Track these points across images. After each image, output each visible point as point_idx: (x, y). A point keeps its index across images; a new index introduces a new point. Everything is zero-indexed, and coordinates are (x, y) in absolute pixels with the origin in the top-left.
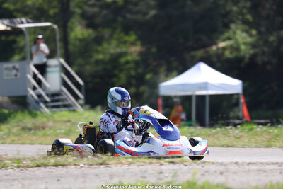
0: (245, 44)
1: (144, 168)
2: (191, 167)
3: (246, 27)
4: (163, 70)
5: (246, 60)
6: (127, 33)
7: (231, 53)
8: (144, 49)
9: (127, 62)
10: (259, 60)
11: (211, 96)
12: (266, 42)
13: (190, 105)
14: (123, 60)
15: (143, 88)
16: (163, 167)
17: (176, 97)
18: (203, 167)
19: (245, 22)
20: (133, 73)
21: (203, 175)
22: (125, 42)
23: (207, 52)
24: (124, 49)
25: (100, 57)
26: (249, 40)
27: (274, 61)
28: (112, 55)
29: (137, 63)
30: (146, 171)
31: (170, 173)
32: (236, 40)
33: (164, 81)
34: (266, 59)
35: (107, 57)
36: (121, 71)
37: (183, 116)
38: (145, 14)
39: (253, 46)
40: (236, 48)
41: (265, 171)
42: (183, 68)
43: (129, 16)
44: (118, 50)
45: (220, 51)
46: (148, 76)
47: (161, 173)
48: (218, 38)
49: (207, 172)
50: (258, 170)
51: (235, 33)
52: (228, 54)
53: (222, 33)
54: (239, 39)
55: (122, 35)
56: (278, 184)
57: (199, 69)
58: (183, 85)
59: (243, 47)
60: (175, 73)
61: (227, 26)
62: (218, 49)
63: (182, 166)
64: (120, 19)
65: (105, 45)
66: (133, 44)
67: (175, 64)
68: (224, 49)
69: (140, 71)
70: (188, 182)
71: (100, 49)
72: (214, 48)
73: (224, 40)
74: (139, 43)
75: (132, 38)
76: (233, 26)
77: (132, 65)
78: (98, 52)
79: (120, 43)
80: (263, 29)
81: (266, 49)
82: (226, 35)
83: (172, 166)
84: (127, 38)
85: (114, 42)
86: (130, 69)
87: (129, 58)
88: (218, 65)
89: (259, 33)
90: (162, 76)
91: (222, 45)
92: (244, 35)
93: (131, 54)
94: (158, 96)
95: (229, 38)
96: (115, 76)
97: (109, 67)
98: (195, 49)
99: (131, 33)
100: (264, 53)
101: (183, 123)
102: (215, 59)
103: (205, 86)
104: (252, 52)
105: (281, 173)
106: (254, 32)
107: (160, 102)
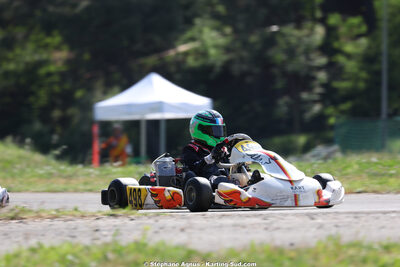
0: (216, 46)
1: (72, 224)
2: (139, 222)
3: (216, 23)
4: (99, 84)
5: (218, 70)
6: (49, 33)
7: (196, 59)
8: (72, 55)
9: (49, 74)
10: (236, 69)
11: (169, 121)
12: (245, 44)
13: (138, 133)
14: (43, 71)
15: (73, 111)
16: (100, 222)
17: (117, 122)
18: (157, 221)
19: (216, 16)
20: (57, 89)
21: (156, 232)
22: (46, 46)
23: (161, 59)
24: (44, 56)
25: (11, 66)
26: (222, 41)
27: (257, 70)
28: (27, 64)
29: (63, 75)
30: (75, 229)
31: (109, 230)
32: (203, 42)
33: (101, 101)
34: (245, 67)
35: (21, 67)
36: (41, 86)
37: (129, 150)
38: (74, 6)
39: (227, 49)
40: (202, 53)
41: (244, 227)
42: (128, 81)
43: (51, 9)
44: (37, 57)
45: (180, 58)
46: (79, 94)
47: (97, 230)
48: (176, 39)
49: (161, 228)
50: (235, 225)
51: (201, 32)
52: (191, 62)
53: (183, 31)
54: (208, 40)
55: (41, 36)
56: (261, 244)
57: (151, 83)
58: (129, 106)
59: (212, 52)
60: (116, 89)
61: (189, 22)
62: (178, 54)
63: (127, 220)
64: (38, 13)
65: (18, 51)
66: (58, 48)
67: (117, 76)
68: (186, 54)
69: (67, 86)
70: (137, 243)
71: (10, 55)
72: (171, 53)
73: (185, 42)
74: (66, 47)
75: (56, 39)
76: (198, 21)
77: (56, 78)
78: (9, 60)
79: (39, 47)
80: (241, 26)
81: (245, 54)
82: (189, 34)
83: (112, 221)
84: (49, 40)
85: (30, 46)
86: (52, 84)
87: (52, 68)
88: (178, 77)
89: (236, 31)
90: (98, 93)
91: (182, 48)
92: (214, 34)
93: (55, 62)
94: (92, 122)
95: (192, 39)
96: (33, 93)
97: (23, 81)
98: (146, 54)
99: (56, 32)
100: (242, 60)
101: (128, 160)
102: (173, 69)
103: (159, 106)
104: (225, 58)
105: (266, 229)
106: (228, 30)
107: (96, 130)
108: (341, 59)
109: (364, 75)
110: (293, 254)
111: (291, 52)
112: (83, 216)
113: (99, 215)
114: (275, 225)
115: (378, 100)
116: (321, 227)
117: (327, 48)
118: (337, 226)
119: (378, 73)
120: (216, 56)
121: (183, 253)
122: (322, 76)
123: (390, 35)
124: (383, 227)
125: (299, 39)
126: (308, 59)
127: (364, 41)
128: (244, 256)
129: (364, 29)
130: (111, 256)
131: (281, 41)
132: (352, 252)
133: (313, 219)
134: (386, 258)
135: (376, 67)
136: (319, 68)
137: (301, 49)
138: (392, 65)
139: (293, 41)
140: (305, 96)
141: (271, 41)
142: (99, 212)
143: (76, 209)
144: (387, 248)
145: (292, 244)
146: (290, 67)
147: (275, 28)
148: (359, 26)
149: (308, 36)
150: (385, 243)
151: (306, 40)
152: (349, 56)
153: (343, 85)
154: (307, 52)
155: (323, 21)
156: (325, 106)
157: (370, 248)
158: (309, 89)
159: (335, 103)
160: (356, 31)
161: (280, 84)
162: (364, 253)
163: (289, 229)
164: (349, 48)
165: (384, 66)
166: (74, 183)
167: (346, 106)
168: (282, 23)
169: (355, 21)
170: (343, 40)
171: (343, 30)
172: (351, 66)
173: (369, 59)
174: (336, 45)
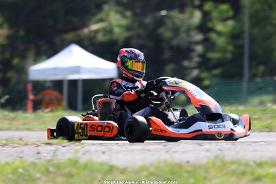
0: (119, 26)
1: (19, 149)
2: (69, 148)
3: (120, 9)
4: (31, 54)
7: (104, 35)
8: (11, 32)
11: (85, 81)
12: (142, 25)
15: (11, 74)
16: (39, 148)
19: (119, 3)
21: (84, 154)
23: (78, 35)
26: (124, 22)
27: (150, 44)
30: (22, 152)
31: (48, 153)
32: (110, 24)
39: (128, 28)
40: (109, 31)
41: (149, 150)
42: (53, 50)
45: (92, 35)
46: (16, 61)
47: (38, 153)
48: (89, 20)
49: (88, 152)
50: (143, 150)
51: (108, 15)
52: (101, 38)
53: (94, 14)
54: (113, 21)
56: (165, 162)
57: (71, 52)
58: (55, 69)
59: (117, 30)
60: (44, 57)
61: (99, 8)
62: (91, 32)
63: (60, 147)
67: (44, 48)
68: (97, 32)
69: (7, 55)
70: (70, 160)
72: (86, 31)
73: (96, 22)
74: (6, 26)
76: (106, 7)
80: (138, 10)
81: (141, 32)
82: (99, 16)
83: (48, 147)
89: (134, 14)
90: (30, 60)
91: (94, 27)
92: (118, 16)
95: (102, 21)
98: (66, 32)
100: (139, 36)
103: (77, 70)
104: (126, 34)
105: (167, 152)
106: (129, 13)
107: (30, 87)
108: (213, 36)
109: (230, 48)
110: (189, 169)
111: (176, 31)
112: (26, 145)
113: (38, 143)
114: (174, 150)
115: (241, 67)
116: (208, 150)
117: (204, 28)
118: (220, 150)
119: (241, 47)
120: (119, 33)
121: (106, 168)
122: (199, 49)
123: (251, 18)
124: (255, 151)
125: (183, 21)
126: (189, 35)
127: (231, 23)
128: (152, 170)
129: (231, 13)
130: (52, 169)
131: (168, 22)
132: (234, 167)
133: (201, 146)
134: (260, 172)
135: (240, 42)
136: (197, 43)
137: (183, 29)
138: (252, 41)
139: (178, 22)
140: (186, 63)
141: (160, 22)
142: (38, 141)
143: (21, 139)
144: (260, 165)
145: (188, 162)
146: (175, 42)
147: (164, 13)
148: (227, 11)
149: (189, 18)
150: (258, 161)
151: (187, 21)
152: (220, 34)
153: (214, 56)
154: (188, 30)
155: (200, 7)
156: (202, 71)
157: (247, 165)
158: (189, 59)
159: (209, 69)
160: (225, 15)
161: (167, 55)
162: (242, 168)
163: (184, 152)
164: (220, 27)
165: (246, 42)
166: (16, 124)
167: (217, 71)
168: (169, 8)
169: (224, 7)
170: (215, 21)
171: (215, 14)
172: (220, 41)
173: (235, 36)
174: (210, 25)
